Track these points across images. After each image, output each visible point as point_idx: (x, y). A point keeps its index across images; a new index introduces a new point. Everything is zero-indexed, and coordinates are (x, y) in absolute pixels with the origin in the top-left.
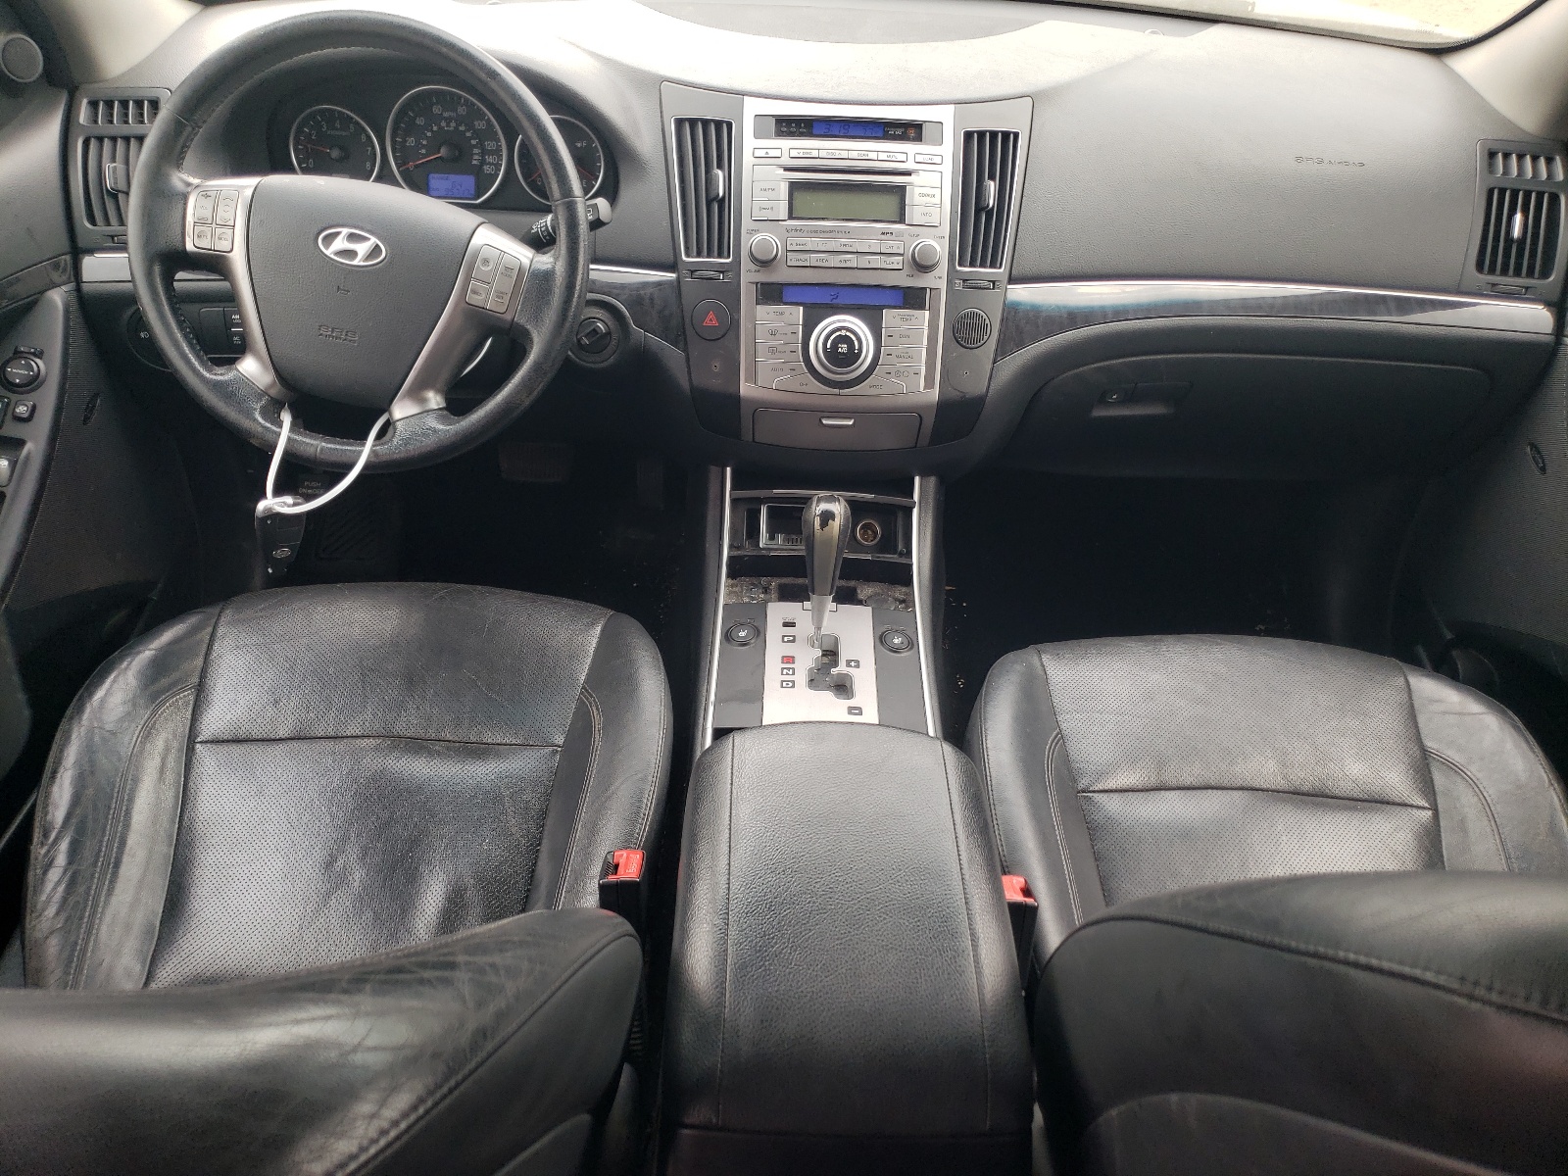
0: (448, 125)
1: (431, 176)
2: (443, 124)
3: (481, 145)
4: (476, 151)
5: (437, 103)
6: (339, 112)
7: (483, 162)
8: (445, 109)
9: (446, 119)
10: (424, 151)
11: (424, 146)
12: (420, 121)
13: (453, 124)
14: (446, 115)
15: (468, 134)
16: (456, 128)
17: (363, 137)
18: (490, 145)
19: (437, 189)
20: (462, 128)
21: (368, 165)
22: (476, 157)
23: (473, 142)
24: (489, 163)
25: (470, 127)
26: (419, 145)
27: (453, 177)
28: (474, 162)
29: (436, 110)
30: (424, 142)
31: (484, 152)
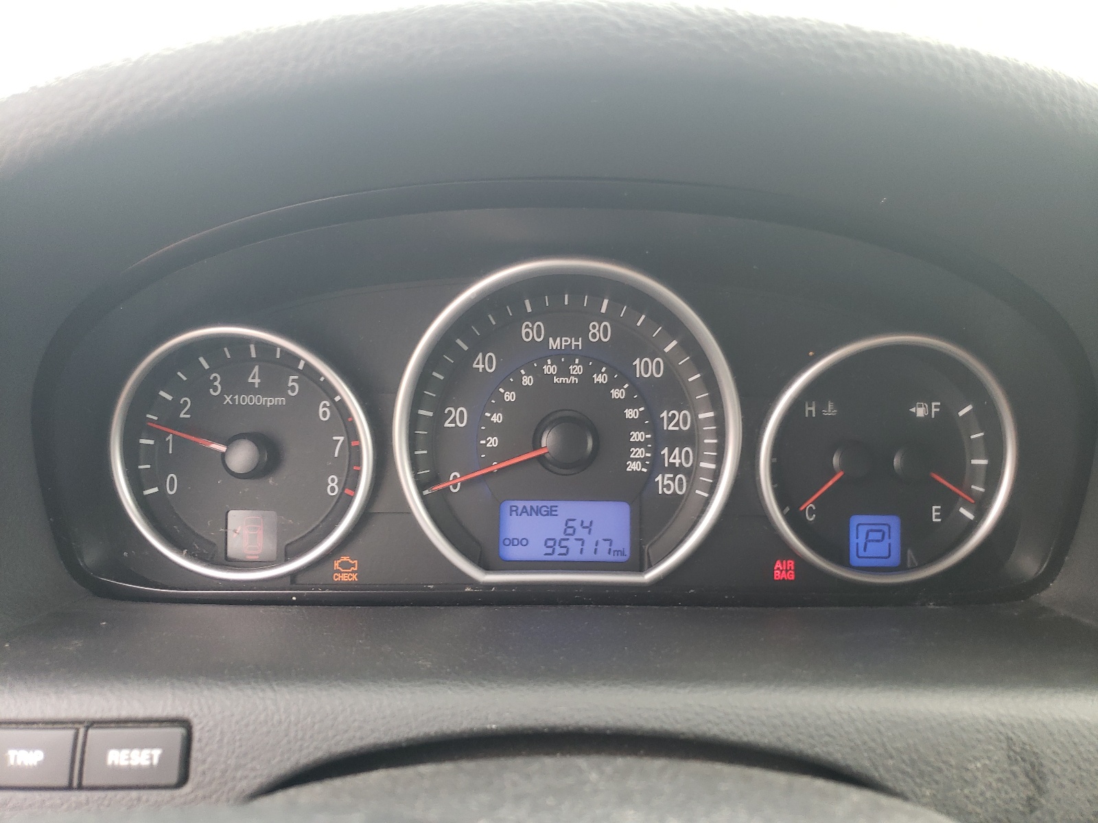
0: (563, 371)
1: (507, 506)
2: (550, 369)
3: (650, 422)
4: (637, 436)
5: (532, 317)
6: (260, 344)
7: (655, 465)
8: (553, 332)
9: (556, 356)
10: (493, 442)
11: (493, 429)
12: (484, 363)
13: (577, 369)
14: (554, 344)
15: (617, 394)
16: (586, 377)
17: (324, 411)
18: (674, 420)
19: (523, 542)
20: (600, 379)
21: (333, 484)
22: (639, 453)
23: (631, 413)
24: (674, 469)
25: (622, 375)
26: (479, 426)
27: (567, 509)
28: (633, 466)
29: (530, 332)
30: (497, 418)
31: (660, 439)
